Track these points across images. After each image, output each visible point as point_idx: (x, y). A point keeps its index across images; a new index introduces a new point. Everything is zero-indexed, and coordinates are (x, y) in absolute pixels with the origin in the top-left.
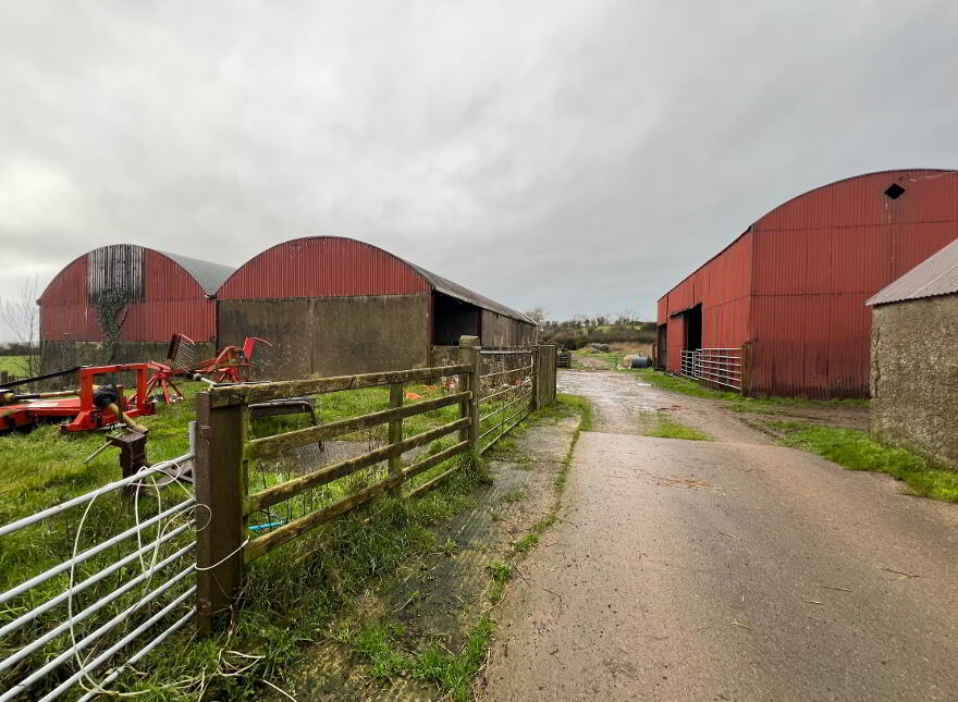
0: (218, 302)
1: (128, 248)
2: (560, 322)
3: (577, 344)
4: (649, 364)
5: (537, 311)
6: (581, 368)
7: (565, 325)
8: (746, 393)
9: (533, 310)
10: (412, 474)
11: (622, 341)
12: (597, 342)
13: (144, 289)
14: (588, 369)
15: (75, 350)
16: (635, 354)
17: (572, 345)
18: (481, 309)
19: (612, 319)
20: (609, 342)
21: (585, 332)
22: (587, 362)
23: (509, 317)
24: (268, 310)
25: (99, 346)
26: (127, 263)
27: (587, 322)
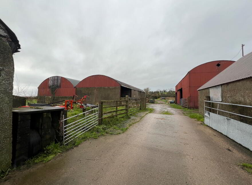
0: (76, 88)
1: (58, 77)
2: (154, 91)
3: (157, 97)
4: (174, 102)
5: (147, 88)
6: (157, 103)
7: (155, 92)
8: (189, 108)
9: (146, 88)
10: (119, 114)
11: (169, 96)
12: (162, 97)
13: (61, 85)
14: (159, 104)
15: (45, 98)
16: (171, 100)
17: (156, 98)
18: (131, 89)
19: (168, 91)
20: (166, 97)
21: (160, 94)
22: (159, 102)
23: (138, 91)
24: (87, 90)
25: (50, 97)
26: (57, 80)
27: (161, 91)
